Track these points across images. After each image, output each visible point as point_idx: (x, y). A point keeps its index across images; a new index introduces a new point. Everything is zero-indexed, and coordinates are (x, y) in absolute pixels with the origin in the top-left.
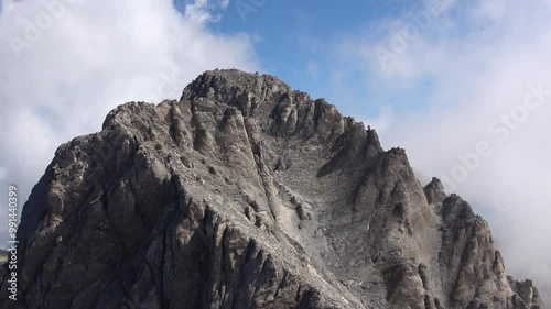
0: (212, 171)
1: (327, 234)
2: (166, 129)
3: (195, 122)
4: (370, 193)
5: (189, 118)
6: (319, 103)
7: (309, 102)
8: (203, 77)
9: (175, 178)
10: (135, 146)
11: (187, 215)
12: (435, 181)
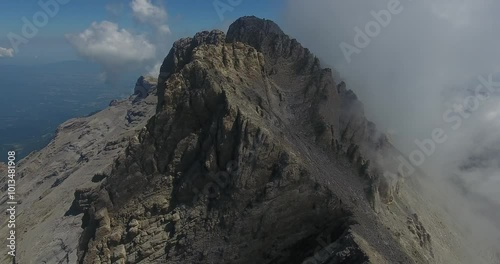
0: (241, 80)
1: (291, 108)
2: (220, 59)
3: (234, 54)
4: (313, 89)
5: (231, 52)
6: (293, 41)
7: (288, 40)
8: (239, 20)
9: (224, 92)
10: (205, 74)
11: (228, 114)
12: (343, 83)
